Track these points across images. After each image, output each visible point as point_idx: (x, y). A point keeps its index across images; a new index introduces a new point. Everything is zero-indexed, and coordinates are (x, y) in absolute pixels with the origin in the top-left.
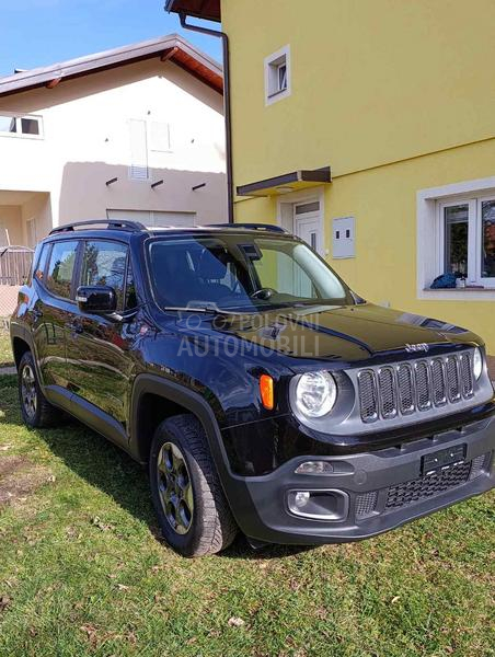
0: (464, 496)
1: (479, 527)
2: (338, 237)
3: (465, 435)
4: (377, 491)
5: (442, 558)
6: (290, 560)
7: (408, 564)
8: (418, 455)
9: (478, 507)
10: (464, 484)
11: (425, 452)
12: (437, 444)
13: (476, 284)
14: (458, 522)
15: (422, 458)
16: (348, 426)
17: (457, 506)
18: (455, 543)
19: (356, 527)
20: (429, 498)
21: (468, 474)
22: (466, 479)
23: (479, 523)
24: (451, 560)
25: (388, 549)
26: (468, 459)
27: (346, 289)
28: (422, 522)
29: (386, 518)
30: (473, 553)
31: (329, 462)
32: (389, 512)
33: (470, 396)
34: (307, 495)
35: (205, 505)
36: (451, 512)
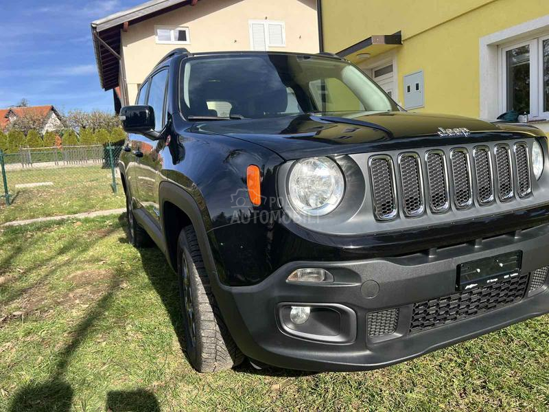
0: (521, 316)
1: (541, 353)
2: (409, 91)
3: (519, 241)
4: (398, 307)
5: (490, 391)
6: (306, 381)
7: (445, 397)
8: (452, 263)
9: (539, 328)
10: (520, 301)
11: (462, 259)
12: (480, 250)
13: (537, 119)
14: (513, 345)
15: (459, 267)
16: (356, 225)
17: (512, 327)
18: (508, 372)
19: (368, 352)
20: (472, 318)
21: (526, 290)
22: (523, 296)
23: (539, 348)
24: (503, 396)
25: (422, 376)
26: (524, 271)
27: (394, 105)
28: (467, 344)
29: (411, 341)
30: (531, 388)
31: (328, 269)
32: (415, 333)
33: (528, 195)
34: (308, 310)
35: (202, 318)
36: (506, 334)
